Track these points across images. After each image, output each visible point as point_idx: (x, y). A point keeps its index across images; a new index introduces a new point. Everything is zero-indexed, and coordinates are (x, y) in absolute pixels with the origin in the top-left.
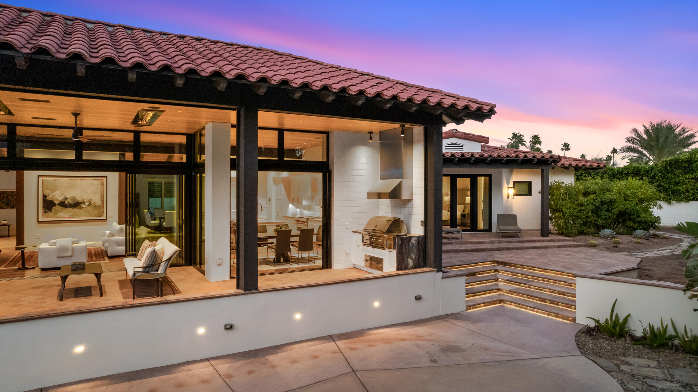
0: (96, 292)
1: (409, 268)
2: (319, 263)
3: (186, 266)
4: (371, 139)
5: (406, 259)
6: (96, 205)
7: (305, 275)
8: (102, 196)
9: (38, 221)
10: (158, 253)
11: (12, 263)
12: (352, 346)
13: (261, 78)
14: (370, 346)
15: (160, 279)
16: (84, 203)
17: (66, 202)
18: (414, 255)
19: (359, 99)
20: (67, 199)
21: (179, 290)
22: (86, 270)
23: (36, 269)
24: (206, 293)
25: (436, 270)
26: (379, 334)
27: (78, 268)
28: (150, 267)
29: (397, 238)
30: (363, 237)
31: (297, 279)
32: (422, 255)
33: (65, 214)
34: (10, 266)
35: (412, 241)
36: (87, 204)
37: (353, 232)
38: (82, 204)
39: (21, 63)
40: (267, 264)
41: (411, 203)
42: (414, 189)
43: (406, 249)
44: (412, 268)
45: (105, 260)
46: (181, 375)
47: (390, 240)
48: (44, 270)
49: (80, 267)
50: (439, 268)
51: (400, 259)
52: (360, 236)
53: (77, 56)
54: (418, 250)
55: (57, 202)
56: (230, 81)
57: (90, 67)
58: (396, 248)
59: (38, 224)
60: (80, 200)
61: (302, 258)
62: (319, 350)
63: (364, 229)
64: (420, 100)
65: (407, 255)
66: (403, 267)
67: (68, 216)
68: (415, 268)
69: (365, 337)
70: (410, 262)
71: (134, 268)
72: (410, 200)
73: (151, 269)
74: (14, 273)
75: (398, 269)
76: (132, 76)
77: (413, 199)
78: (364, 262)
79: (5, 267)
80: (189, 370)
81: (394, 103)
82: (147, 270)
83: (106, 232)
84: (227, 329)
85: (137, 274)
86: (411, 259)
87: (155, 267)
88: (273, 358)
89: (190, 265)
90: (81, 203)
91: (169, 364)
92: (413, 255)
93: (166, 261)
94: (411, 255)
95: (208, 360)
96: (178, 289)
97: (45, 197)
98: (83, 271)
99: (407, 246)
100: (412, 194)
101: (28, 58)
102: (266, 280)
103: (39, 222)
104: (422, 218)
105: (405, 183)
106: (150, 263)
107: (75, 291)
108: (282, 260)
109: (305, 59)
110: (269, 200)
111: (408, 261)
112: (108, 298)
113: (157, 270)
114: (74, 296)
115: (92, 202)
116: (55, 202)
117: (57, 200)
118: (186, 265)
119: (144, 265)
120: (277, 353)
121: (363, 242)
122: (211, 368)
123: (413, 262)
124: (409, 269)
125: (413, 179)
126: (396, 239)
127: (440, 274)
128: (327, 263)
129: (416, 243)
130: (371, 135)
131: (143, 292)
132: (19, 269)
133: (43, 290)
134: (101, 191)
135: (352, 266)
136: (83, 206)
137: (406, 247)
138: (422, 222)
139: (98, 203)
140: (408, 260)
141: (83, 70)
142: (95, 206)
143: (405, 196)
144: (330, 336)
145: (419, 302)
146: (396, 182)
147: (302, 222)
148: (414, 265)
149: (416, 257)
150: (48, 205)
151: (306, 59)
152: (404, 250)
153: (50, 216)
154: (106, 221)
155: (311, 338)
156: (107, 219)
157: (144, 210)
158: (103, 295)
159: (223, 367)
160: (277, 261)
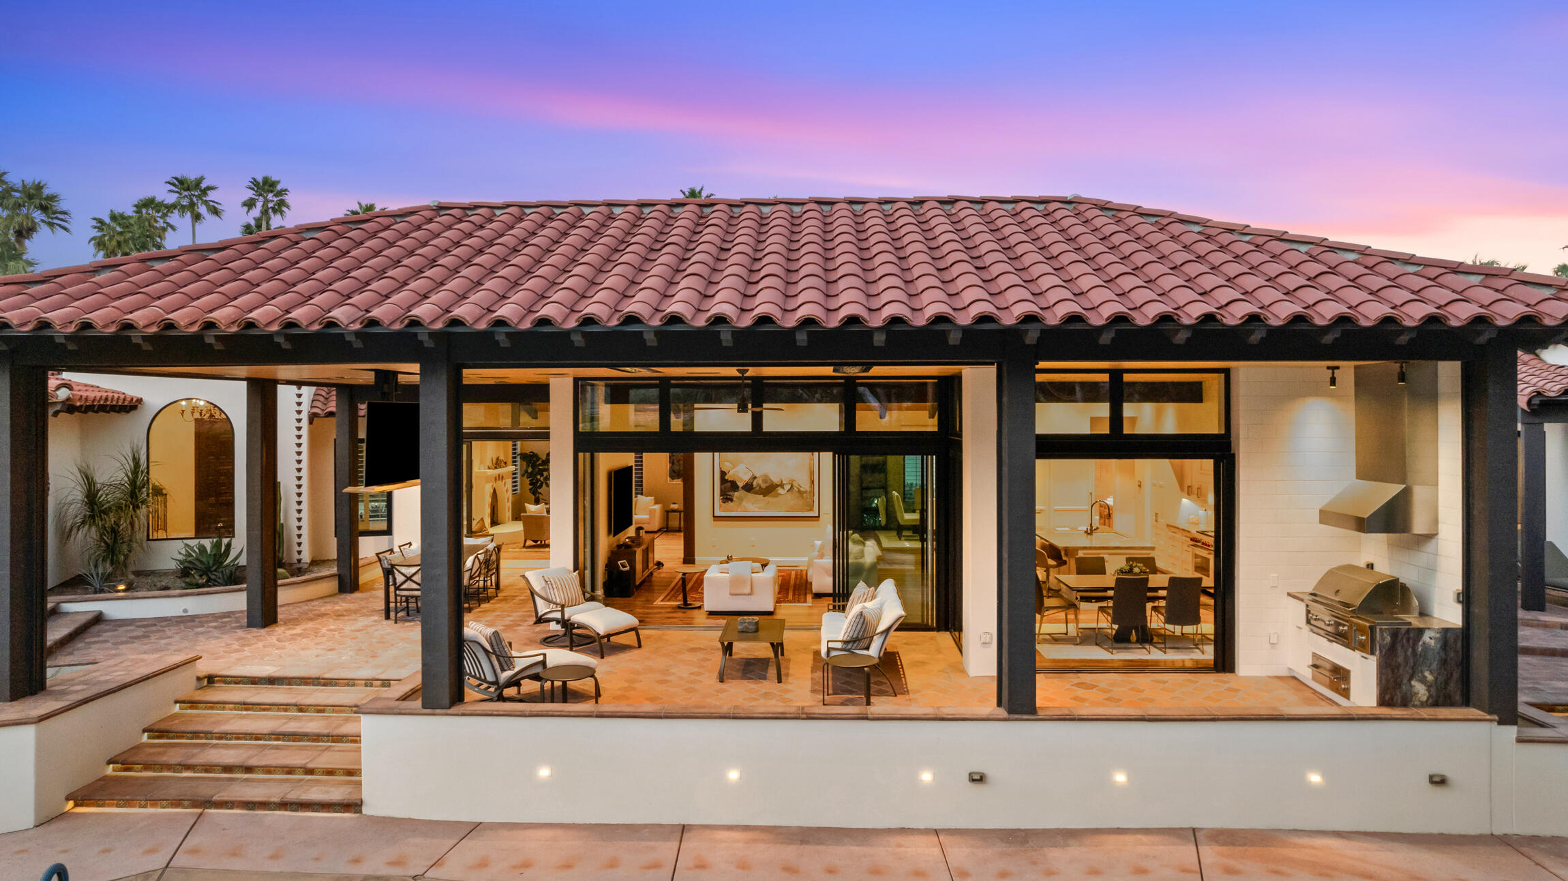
0: (772, 672)
1: (1417, 703)
2: (1208, 653)
3: (938, 631)
4: (1333, 381)
5: (1405, 681)
6: (801, 489)
7: (1165, 682)
8: (812, 473)
9: (714, 516)
10: (868, 617)
11: (673, 592)
12: (1232, 863)
13: (1025, 316)
14: (1276, 872)
15: (866, 669)
16: (782, 485)
17: (755, 484)
18: (1431, 673)
19: (1252, 332)
20: (755, 478)
21: (907, 687)
22: (761, 633)
23: (701, 611)
24: (939, 707)
25: (1497, 718)
26: (1313, 847)
27: (747, 628)
28: (855, 642)
29: (1381, 629)
30: (1308, 612)
31: (1143, 691)
32: (1456, 675)
33: (751, 505)
34: (669, 600)
35: (1426, 637)
36: (787, 487)
37: (1289, 594)
38: (779, 488)
39: (650, 339)
40: (1097, 644)
41: (1433, 541)
42: (1440, 509)
43: (1406, 659)
44: (1423, 705)
45: (805, 602)
46: (881, 852)
47: (1363, 632)
48: (712, 614)
49: (750, 627)
50: (1508, 714)
51: (1388, 681)
52: (1301, 608)
53: (720, 320)
54: (1444, 662)
55: (740, 484)
56: (966, 331)
57: (739, 334)
58: (1378, 653)
59: (714, 520)
60: (776, 480)
61: (1182, 634)
62: (1154, 857)
63: (1311, 594)
64: (1418, 316)
65: (1410, 671)
66: (1398, 698)
67: (757, 509)
68: (1436, 704)
69: (1272, 849)
70: (1420, 690)
71: (828, 642)
72: (1430, 537)
73: (855, 645)
74: (671, 615)
75: (1382, 702)
76: (802, 338)
77: (1437, 534)
78: (1310, 670)
79: (662, 601)
80: (899, 846)
81: (1343, 331)
82: (849, 647)
83: (816, 542)
84: (973, 780)
85: (833, 653)
86: (1423, 681)
87: (864, 643)
88: (1056, 856)
89: (947, 629)
90: (778, 486)
91: (869, 826)
92: (1427, 674)
93: (882, 633)
94: (1422, 672)
95: (936, 832)
96: (906, 684)
97: (723, 474)
98: (756, 634)
99: (1410, 650)
100: (1436, 522)
101: (658, 332)
102: (1079, 685)
103: (716, 518)
104: (1458, 585)
105: (1419, 494)
106: (855, 636)
107: (745, 666)
108: (1134, 637)
109: (1168, 217)
110: (1140, 486)
111: (1411, 686)
112: (789, 687)
113: (867, 648)
114: (740, 674)
115: (795, 484)
116: (738, 484)
117: (741, 479)
118: (938, 629)
119: (845, 639)
120: (1068, 846)
121: (1308, 622)
122: (937, 850)
123: (1429, 691)
124: (1415, 706)
125: (1437, 485)
126: (1378, 630)
127: (1511, 731)
128: (1224, 661)
129: (1439, 646)
130: (1333, 373)
131: (846, 683)
132: (679, 607)
133: (702, 656)
134: (810, 464)
135: (1285, 673)
136: (780, 491)
137: (1406, 652)
138: (1459, 594)
139: (805, 486)
140: (1413, 683)
141: (730, 337)
142: (799, 491)
143: (1419, 526)
144: (1194, 829)
145: (1439, 791)
146: (1394, 489)
147: (1203, 544)
148: (1430, 696)
149: (1436, 679)
150: (728, 488)
151: (1171, 214)
152: (1400, 659)
153: (733, 510)
154: (818, 520)
155: (1148, 826)
156: (819, 517)
157: (894, 492)
158: (783, 680)
159: (959, 853)
160: (1121, 639)
